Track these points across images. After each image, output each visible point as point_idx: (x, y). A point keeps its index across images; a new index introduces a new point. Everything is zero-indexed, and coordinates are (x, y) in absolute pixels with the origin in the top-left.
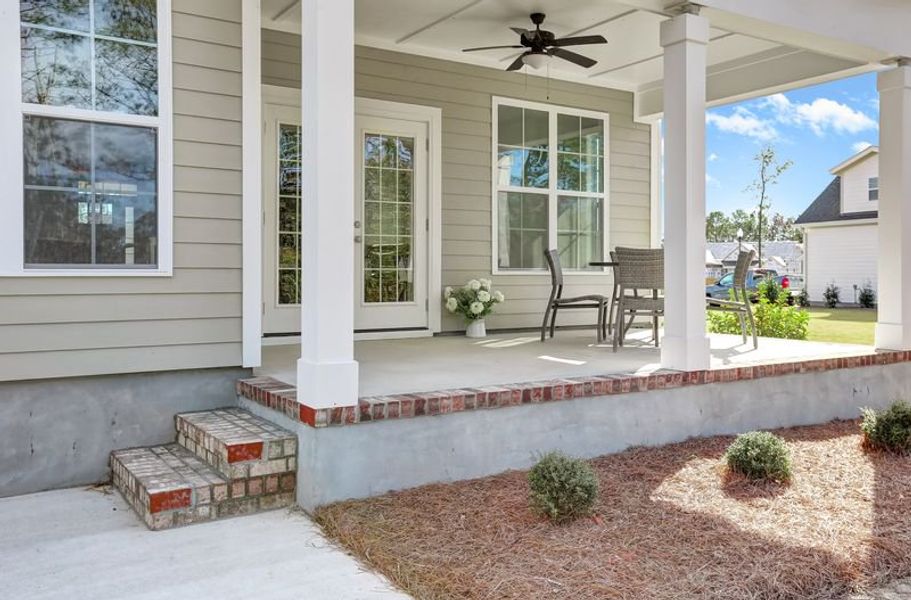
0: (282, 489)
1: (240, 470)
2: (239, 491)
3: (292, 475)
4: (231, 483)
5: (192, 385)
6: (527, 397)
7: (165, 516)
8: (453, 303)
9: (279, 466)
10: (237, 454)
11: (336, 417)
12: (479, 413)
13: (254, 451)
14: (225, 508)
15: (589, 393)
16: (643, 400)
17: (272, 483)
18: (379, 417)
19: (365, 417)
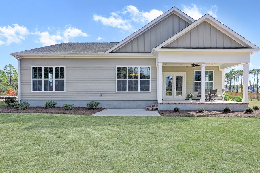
0: (157, 109)
1: (153, 107)
2: (153, 109)
3: (158, 108)
4: (153, 108)
5: (153, 102)
6: (180, 104)
7: (148, 110)
8: (187, 96)
9: (157, 108)
10: (153, 106)
11: (160, 104)
12: (174, 105)
13: (154, 106)
14: (152, 110)
15: (187, 104)
16: (197, 105)
17: (156, 109)
18: (164, 104)
19: (163, 104)
